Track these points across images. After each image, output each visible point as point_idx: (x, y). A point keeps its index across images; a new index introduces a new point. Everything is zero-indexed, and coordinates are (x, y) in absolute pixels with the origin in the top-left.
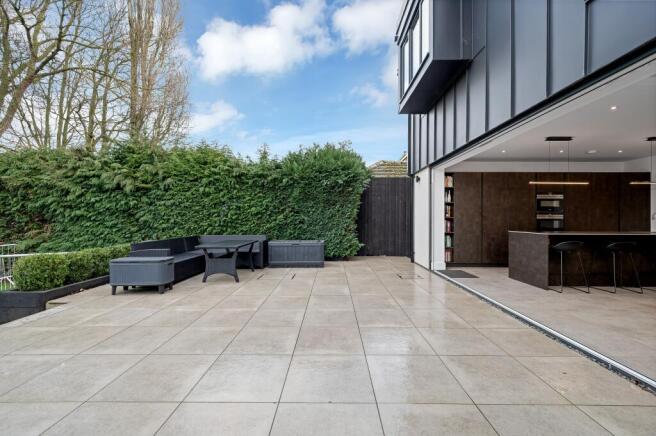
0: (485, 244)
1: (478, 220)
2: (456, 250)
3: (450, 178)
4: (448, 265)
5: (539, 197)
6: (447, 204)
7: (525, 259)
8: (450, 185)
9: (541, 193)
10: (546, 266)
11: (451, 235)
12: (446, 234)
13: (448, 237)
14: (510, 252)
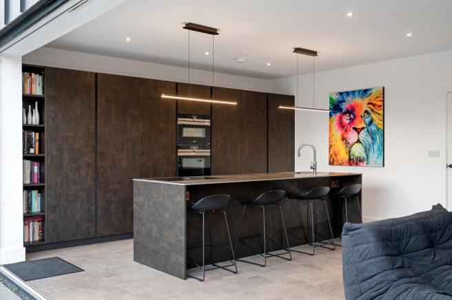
0: (101, 202)
1: (89, 158)
2: (48, 218)
3: (37, 79)
4: (30, 248)
5: (181, 121)
6: (27, 128)
7: (155, 228)
8: (38, 91)
9: (184, 116)
10: (183, 238)
11: (40, 189)
12: (27, 188)
13: (35, 193)
14: (135, 214)
